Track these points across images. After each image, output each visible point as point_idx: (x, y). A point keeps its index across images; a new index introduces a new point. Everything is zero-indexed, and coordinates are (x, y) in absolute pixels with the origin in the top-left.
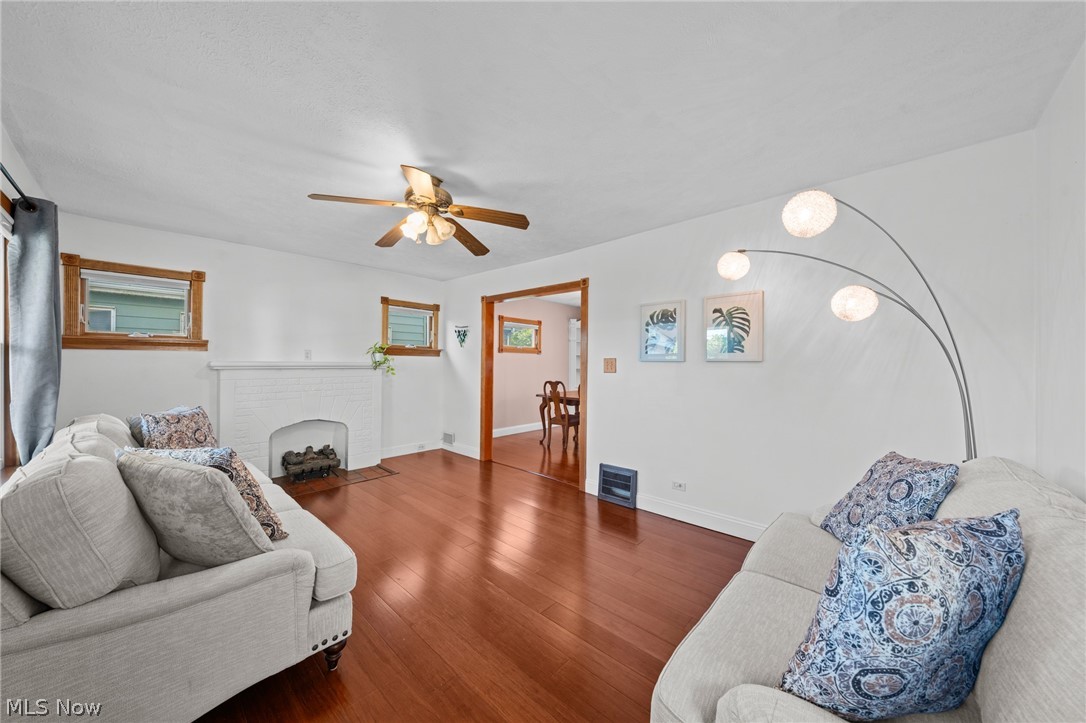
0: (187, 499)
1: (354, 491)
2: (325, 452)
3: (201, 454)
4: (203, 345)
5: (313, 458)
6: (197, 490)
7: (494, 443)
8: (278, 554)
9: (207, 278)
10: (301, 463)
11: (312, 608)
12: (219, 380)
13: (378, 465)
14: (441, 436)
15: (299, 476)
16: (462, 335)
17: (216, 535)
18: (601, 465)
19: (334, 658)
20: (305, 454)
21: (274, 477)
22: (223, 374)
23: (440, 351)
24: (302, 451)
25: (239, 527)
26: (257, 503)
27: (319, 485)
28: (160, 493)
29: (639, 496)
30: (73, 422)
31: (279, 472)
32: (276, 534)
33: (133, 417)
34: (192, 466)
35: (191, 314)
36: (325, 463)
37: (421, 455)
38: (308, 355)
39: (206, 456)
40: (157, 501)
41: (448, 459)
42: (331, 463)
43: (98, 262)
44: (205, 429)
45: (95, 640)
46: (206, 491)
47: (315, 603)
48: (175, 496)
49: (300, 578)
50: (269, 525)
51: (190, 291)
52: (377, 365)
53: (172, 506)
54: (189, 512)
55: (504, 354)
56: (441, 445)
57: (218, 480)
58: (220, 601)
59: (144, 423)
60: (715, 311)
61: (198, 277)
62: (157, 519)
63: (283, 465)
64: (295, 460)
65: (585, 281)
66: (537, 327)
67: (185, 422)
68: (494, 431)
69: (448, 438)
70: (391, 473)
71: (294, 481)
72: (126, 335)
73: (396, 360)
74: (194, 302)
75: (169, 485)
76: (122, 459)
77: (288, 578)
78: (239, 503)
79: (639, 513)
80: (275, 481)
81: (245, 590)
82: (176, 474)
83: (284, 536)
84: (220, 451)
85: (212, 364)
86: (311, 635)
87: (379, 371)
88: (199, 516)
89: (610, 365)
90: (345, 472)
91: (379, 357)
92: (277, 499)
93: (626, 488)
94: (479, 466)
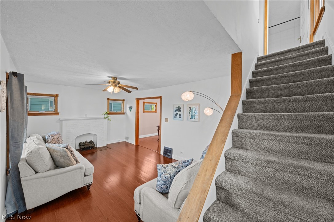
0: (60, 154)
1: (99, 153)
2: (91, 142)
3: (62, 145)
4: (58, 114)
5: (87, 144)
6: (62, 152)
7: (139, 140)
8: (77, 165)
9: (59, 96)
10: (84, 145)
11: (84, 177)
12: (62, 123)
13: (106, 146)
14: (125, 138)
15: (84, 149)
16: (131, 109)
17: (66, 161)
18: (164, 147)
19: (89, 187)
20: (85, 143)
21: (77, 149)
22: (63, 121)
23: (125, 113)
24: (84, 142)
25: (70, 160)
26: (73, 155)
27: (89, 152)
28: (55, 153)
29: (173, 155)
30: (30, 136)
31: (78, 148)
32: (77, 162)
33: (43, 135)
34: (60, 147)
35: (55, 105)
36: (91, 145)
37: (119, 143)
38: (86, 115)
39: (63, 146)
40: (55, 154)
41: (127, 144)
42: (92, 145)
43: (32, 93)
44: (60, 138)
45: (45, 178)
46: (64, 153)
47: (85, 176)
48: (58, 154)
49: (82, 170)
50: (76, 160)
51: (54, 99)
52: (105, 118)
53: (57, 155)
54: (61, 157)
55: (145, 113)
56: (125, 140)
57: (66, 151)
58: (67, 174)
59: (46, 136)
60: (190, 108)
61: (57, 96)
62: (54, 158)
63: (79, 146)
64: (82, 144)
65: (161, 97)
66: (155, 105)
67: (55, 136)
68: (139, 136)
69: (127, 138)
70: (109, 148)
71: (82, 150)
72: (38, 112)
73: (111, 116)
74: (56, 102)
75: (57, 151)
76: (47, 146)
77: (79, 170)
78: (70, 155)
79: (173, 160)
80: (77, 150)
81: (71, 172)
82: (58, 149)
83: (79, 162)
84: (66, 145)
85: (61, 119)
86: (84, 182)
87: (106, 119)
88: (63, 157)
89: (167, 120)
90: (96, 148)
91: (106, 116)
92: (78, 155)
93: (170, 153)
94: (134, 147)
